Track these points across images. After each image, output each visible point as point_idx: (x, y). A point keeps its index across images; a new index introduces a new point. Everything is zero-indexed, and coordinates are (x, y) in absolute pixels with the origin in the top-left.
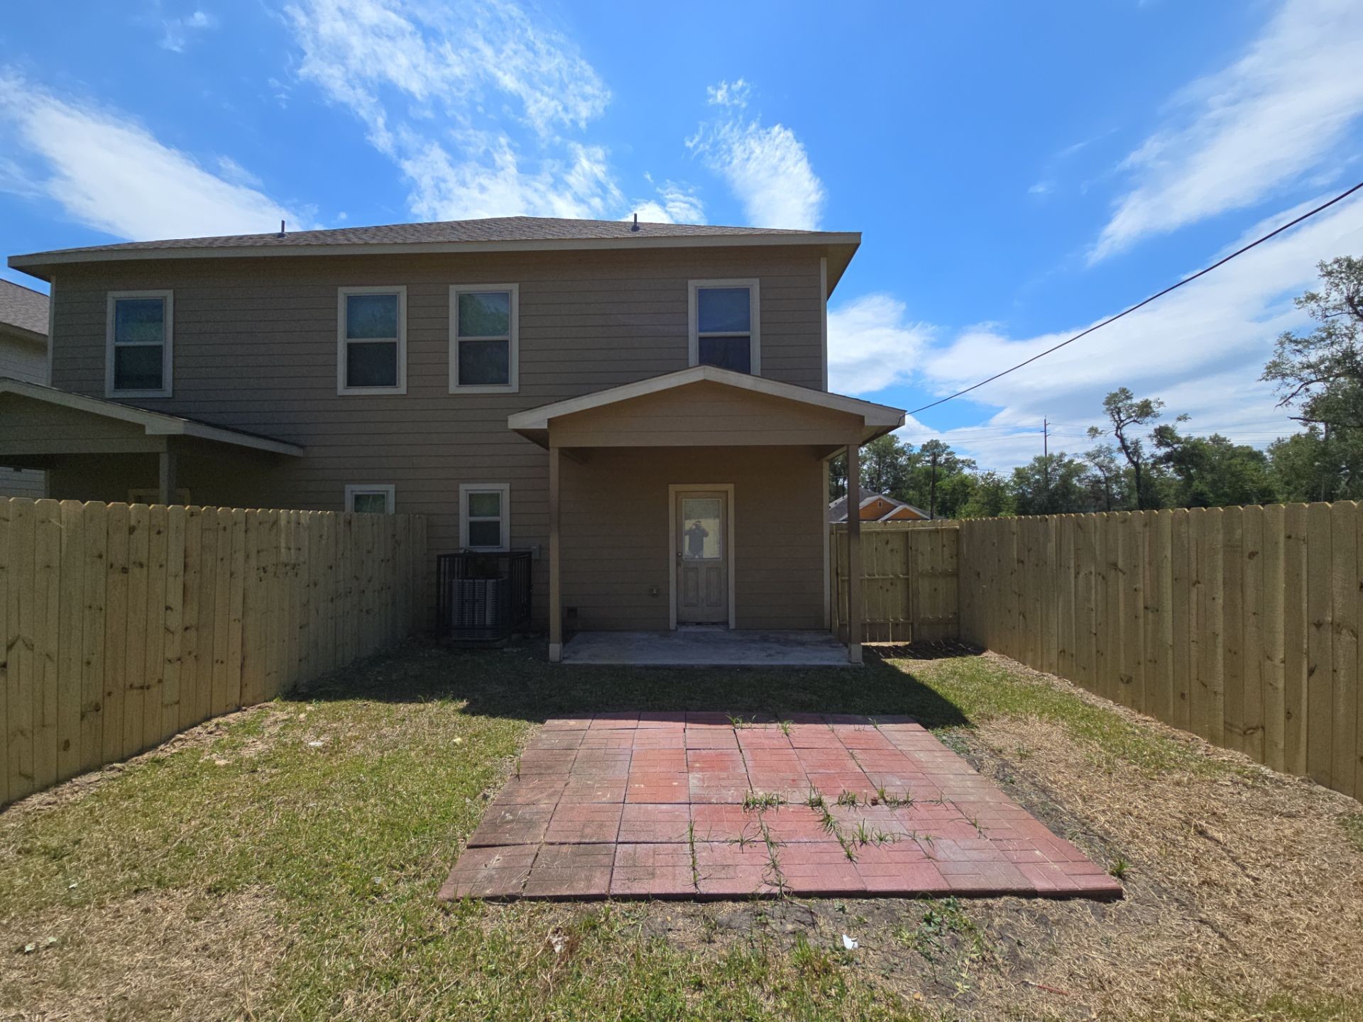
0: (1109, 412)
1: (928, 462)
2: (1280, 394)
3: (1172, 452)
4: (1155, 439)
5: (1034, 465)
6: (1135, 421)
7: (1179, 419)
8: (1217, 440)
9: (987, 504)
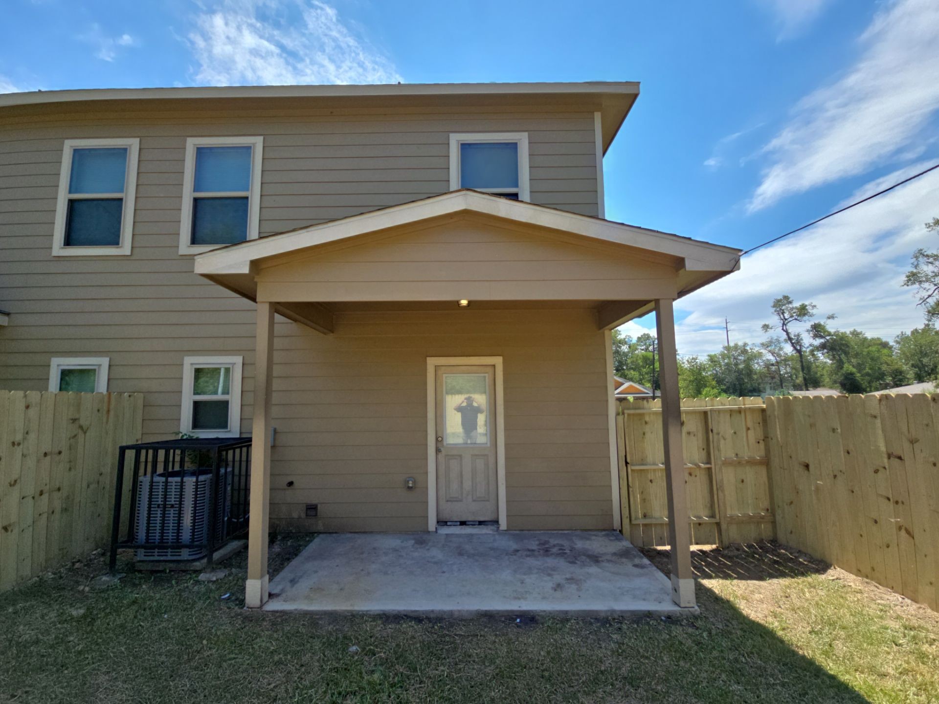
0: (776, 313)
1: (643, 350)
2: (918, 296)
3: (825, 342)
4: (811, 333)
5: (723, 352)
6: (796, 319)
7: (829, 318)
8: (855, 334)
9: (693, 381)
